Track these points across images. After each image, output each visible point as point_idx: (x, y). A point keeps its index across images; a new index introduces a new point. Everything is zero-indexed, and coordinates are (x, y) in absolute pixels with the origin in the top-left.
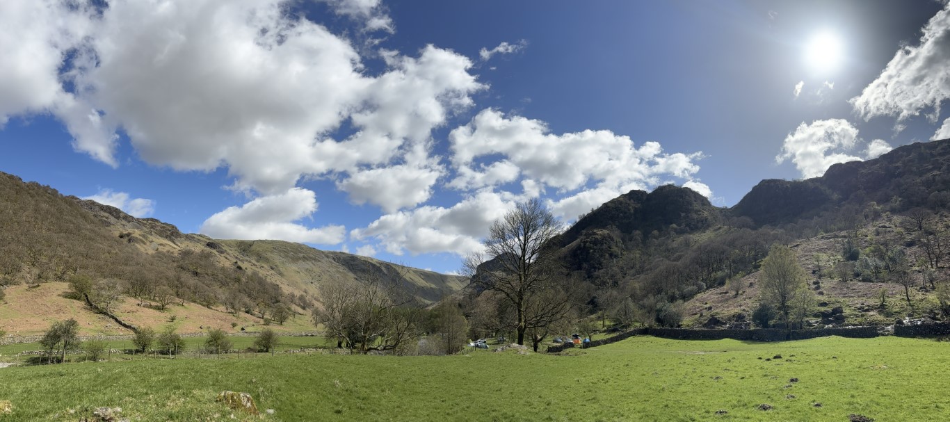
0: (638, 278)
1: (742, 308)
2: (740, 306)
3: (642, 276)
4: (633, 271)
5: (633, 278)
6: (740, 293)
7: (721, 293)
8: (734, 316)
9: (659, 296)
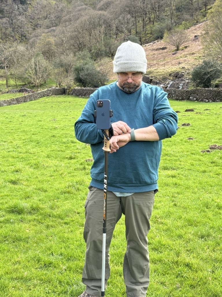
0: (54, 31)
1: (181, 66)
2: (179, 63)
3: (58, 29)
4: (47, 22)
5: (46, 30)
6: (181, 48)
7: (157, 50)
8: (170, 75)
9: (80, 52)
